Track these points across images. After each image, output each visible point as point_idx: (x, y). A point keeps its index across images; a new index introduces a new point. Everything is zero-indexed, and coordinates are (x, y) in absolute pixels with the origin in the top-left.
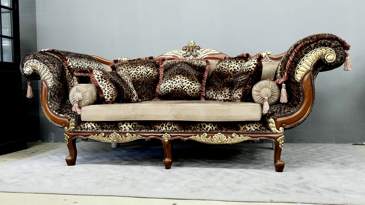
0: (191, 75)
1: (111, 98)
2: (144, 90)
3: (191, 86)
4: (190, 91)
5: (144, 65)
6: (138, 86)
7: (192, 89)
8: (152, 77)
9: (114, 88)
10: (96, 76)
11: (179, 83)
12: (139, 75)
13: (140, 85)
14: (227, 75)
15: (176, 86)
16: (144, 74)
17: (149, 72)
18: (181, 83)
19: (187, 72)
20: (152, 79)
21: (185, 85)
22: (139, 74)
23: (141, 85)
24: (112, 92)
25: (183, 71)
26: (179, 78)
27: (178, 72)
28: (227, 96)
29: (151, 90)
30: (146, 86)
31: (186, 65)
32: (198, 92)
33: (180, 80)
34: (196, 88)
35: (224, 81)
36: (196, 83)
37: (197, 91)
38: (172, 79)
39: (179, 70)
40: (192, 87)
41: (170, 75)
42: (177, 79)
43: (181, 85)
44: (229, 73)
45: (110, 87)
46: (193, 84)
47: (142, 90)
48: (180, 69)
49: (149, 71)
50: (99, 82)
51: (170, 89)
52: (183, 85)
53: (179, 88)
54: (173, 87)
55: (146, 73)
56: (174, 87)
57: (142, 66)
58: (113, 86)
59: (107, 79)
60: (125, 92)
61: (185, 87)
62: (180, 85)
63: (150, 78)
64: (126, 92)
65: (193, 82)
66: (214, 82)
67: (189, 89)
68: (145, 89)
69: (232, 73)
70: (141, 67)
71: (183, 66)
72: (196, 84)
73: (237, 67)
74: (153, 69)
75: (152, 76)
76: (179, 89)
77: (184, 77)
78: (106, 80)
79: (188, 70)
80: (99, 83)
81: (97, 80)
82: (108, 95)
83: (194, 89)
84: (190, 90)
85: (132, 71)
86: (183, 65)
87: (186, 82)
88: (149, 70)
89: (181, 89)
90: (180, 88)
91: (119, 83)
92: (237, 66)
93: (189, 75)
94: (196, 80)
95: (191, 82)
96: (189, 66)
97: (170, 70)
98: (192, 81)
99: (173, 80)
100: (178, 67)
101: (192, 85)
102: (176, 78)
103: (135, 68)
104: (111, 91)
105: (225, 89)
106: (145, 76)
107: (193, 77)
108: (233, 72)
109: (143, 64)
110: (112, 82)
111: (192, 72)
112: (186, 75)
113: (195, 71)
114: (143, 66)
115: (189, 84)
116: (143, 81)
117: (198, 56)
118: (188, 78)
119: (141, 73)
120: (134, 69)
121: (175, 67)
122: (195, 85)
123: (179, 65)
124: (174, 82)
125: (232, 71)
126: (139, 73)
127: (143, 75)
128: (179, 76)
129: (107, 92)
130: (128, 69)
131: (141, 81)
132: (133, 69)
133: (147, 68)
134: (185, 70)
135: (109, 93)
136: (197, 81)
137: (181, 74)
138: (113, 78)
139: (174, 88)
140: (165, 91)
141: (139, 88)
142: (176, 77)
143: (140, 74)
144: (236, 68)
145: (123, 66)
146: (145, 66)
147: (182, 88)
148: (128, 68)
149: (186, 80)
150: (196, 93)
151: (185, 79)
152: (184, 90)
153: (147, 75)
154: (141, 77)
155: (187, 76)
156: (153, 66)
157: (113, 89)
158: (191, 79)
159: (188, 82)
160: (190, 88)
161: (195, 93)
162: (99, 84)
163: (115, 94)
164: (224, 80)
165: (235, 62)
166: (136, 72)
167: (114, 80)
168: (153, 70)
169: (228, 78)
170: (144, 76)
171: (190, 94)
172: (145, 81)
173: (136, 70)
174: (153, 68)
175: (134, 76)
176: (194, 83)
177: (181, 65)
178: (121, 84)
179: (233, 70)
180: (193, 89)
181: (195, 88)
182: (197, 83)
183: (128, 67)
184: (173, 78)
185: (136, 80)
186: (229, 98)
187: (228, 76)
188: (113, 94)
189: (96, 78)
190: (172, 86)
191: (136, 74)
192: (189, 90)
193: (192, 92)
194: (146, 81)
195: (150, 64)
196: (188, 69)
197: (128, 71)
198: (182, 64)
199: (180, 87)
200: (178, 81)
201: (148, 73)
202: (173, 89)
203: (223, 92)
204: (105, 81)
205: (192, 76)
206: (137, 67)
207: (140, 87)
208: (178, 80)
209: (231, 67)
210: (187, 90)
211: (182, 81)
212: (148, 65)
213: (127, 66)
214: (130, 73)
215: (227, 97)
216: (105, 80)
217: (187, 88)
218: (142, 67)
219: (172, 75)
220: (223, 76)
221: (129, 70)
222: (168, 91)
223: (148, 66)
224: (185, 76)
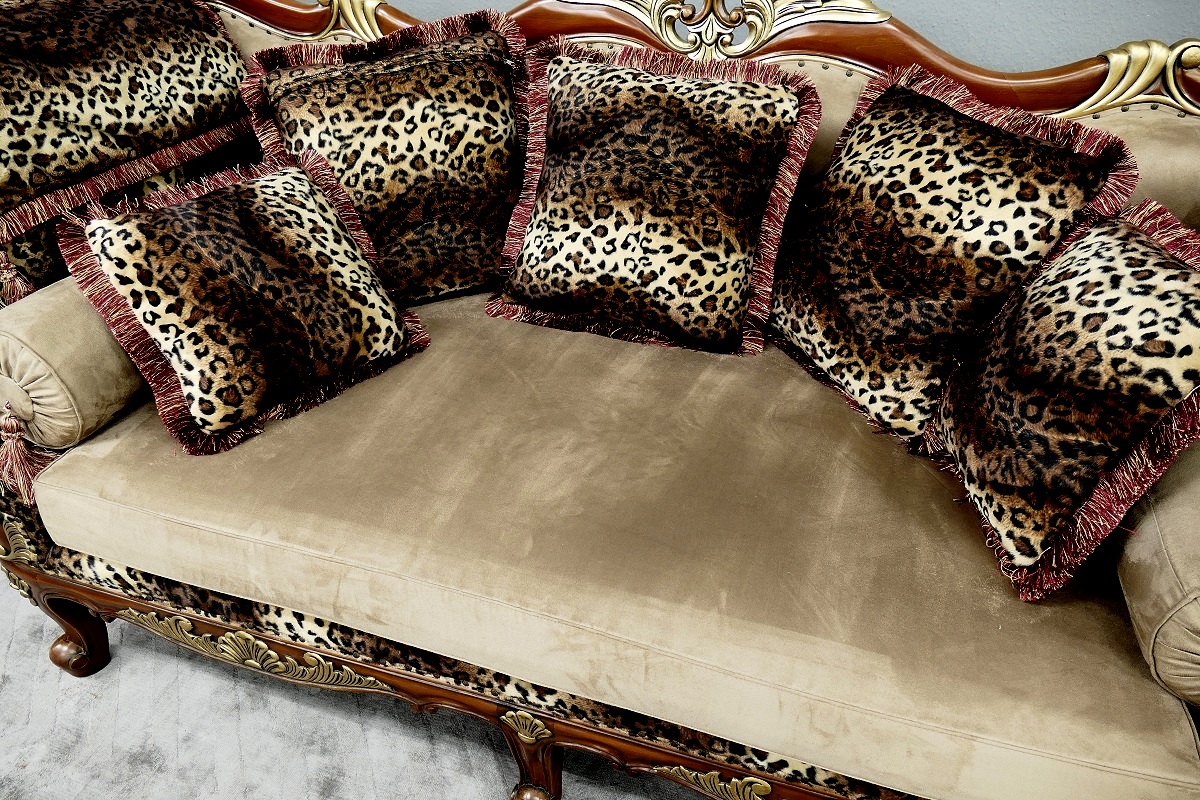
0: (701, 207)
1: (231, 410)
2: (434, 252)
3: (694, 275)
4: (689, 306)
5: (433, 94)
6: (402, 233)
7: (701, 298)
8: (481, 169)
9: (232, 340)
10: (109, 268)
11: (628, 253)
12: (405, 165)
13: (412, 227)
14: (936, 272)
15: (609, 266)
16: (433, 153)
17: (460, 135)
18: (639, 253)
19: (677, 183)
20: (480, 181)
21: (663, 270)
22: (403, 157)
23: (417, 224)
24: (227, 377)
25: (653, 177)
26: (630, 218)
27: (627, 179)
28: (909, 409)
29: (474, 247)
30: (447, 228)
31: (674, 130)
32: (731, 312)
33: (637, 236)
34: (723, 289)
35: (908, 309)
36: (723, 259)
37: (725, 305)
38: (586, 217)
39: (633, 161)
40: (703, 282)
41: (578, 189)
42: (618, 226)
43: (641, 267)
44: (950, 266)
45: (208, 341)
46: (709, 265)
47: (423, 252)
48: (636, 158)
49: (461, 129)
50: (137, 305)
51: (576, 277)
52: (647, 270)
53: (623, 280)
54: (592, 270)
55: (442, 146)
56: (599, 272)
57: (422, 99)
58: (228, 330)
59: (185, 290)
60: (315, 343)
61: (662, 281)
62: (631, 265)
63: (471, 174)
64: (318, 337)
65: (711, 249)
66: (843, 290)
67: (681, 290)
68: (441, 248)
69: (971, 269)
70: (411, 105)
71: (657, 136)
72: (724, 266)
73: (1019, 234)
74: (483, 111)
75: (481, 160)
76: (629, 288)
77: (658, 220)
78: (175, 292)
79: (688, 171)
80: (138, 313)
81: (124, 291)
82: (206, 397)
83: (713, 292)
84: (686, 300)
85: (359, 138)
86: (659, 126)
87: (668, 249)
88: (459, 121)
89: (636, 289)
90: (629, 284)
91: (269, 295)
92: (1015, 225)
93: (688, 203)
94: (727, 241)
95: (696, 256)
96: (691, 141)
97: (583, 148)
98: (706, 250)
99: (596, 223)
100: (626, 143)
101: (702, 272)
102: (613, 219)
103: (378, 115)
104: (221, 372)
105: (906, 367)
106: (439, 168)
107: (710, 220)
108: (981, 261)
109: (426, 82)
110: (216, 302)
111: (711, 184)
112: (672, 207)
113: (725, 180)
114: (428, 96)
115: (685, 267)
116: (429, 200)
117: (752, 26)
118: (681, 226)
119: (416, 152)
120: (372, 123)
121: (607, 138)
122: (720, 270)
123: (634, 128)
124: (599, 243)
125: (978, 254)
126: (401, 149)
127: (428, 159)
128: (632, 203)
129: (194, 375)
130: (339, 125)
131: (415, 202)
132: (368, 126)
133: (451, 108)
134: (666, 169)
135: (210, 382)
136: (733, 240)
137: (640, 192)
138: (217, 264)
139: (599, 279)
140: (548, 281)
141: (409, 243)
142: (611, 208)
143: (410, 156)
144: (1008, 239)
145: (308, 105)
146: (440, 97)
147: (645, 284)
148: (337, 116)
149: (666, 241)
150: (721, 317)
151: (661, 229)
152: (656, 293)
153: (452, 156)
154: (413, 173)
155: (679, 212)
156: (487, 88)
157: (232, 349)
158: (697, 231)
159: (680, 250)
160: (688, 289)
161: (712, 316)
162: (140, 319)
163: (247, 385)
164: (914, 303)
165: (1012, 191)
166: (385, 145)
167: (232, 283)
168: (488, 118)
169: (936, 298)
170: (432, 166)
171: (687, 323)
172: (439, 195)
173: (386, 130)
174: (487, 100)
175: (371, 174)
176: (713, 257)
177: (646, 128)
178: (277, 293)
179: (984, 251)
180: (706, 294)
181: (717, 287)
182: (733, 258)
183: (339, 110)
184: (597, 217)
185: (386, 196)
186: (920, 427)
187: (946, 283)
188: (234, 387)
189: (115, 282)
190: (587, 261)
191: (385, 158)
192: (679, 300)
193: (700, 311)
194: (447, 198)
195: (470, 76)
196: (686, 158)
197: (341, 139)
198: (654, 120)
199: (633, 277)
200: (620, 235)
201: (453, 148)
202: (592, 278)
203: (889, 382)
204: (172, 300)
205: (704, 216)
206: (389, 111)
207: (410, 236)
208: (625, 230)
209: (977, 222)
210: (671, 297)
211: (645, 244)
212: (457, 87)
213: (330, 104)
214: (349, 151)
215: (909, 417)
216: (168, 292)
217: (674, 289)
218: (421, 104)
219: (589, 191)
220: (911, 277)
221: (346, 128)
222: (567, 284)
223: (453, 100)
224: (667, 213)
